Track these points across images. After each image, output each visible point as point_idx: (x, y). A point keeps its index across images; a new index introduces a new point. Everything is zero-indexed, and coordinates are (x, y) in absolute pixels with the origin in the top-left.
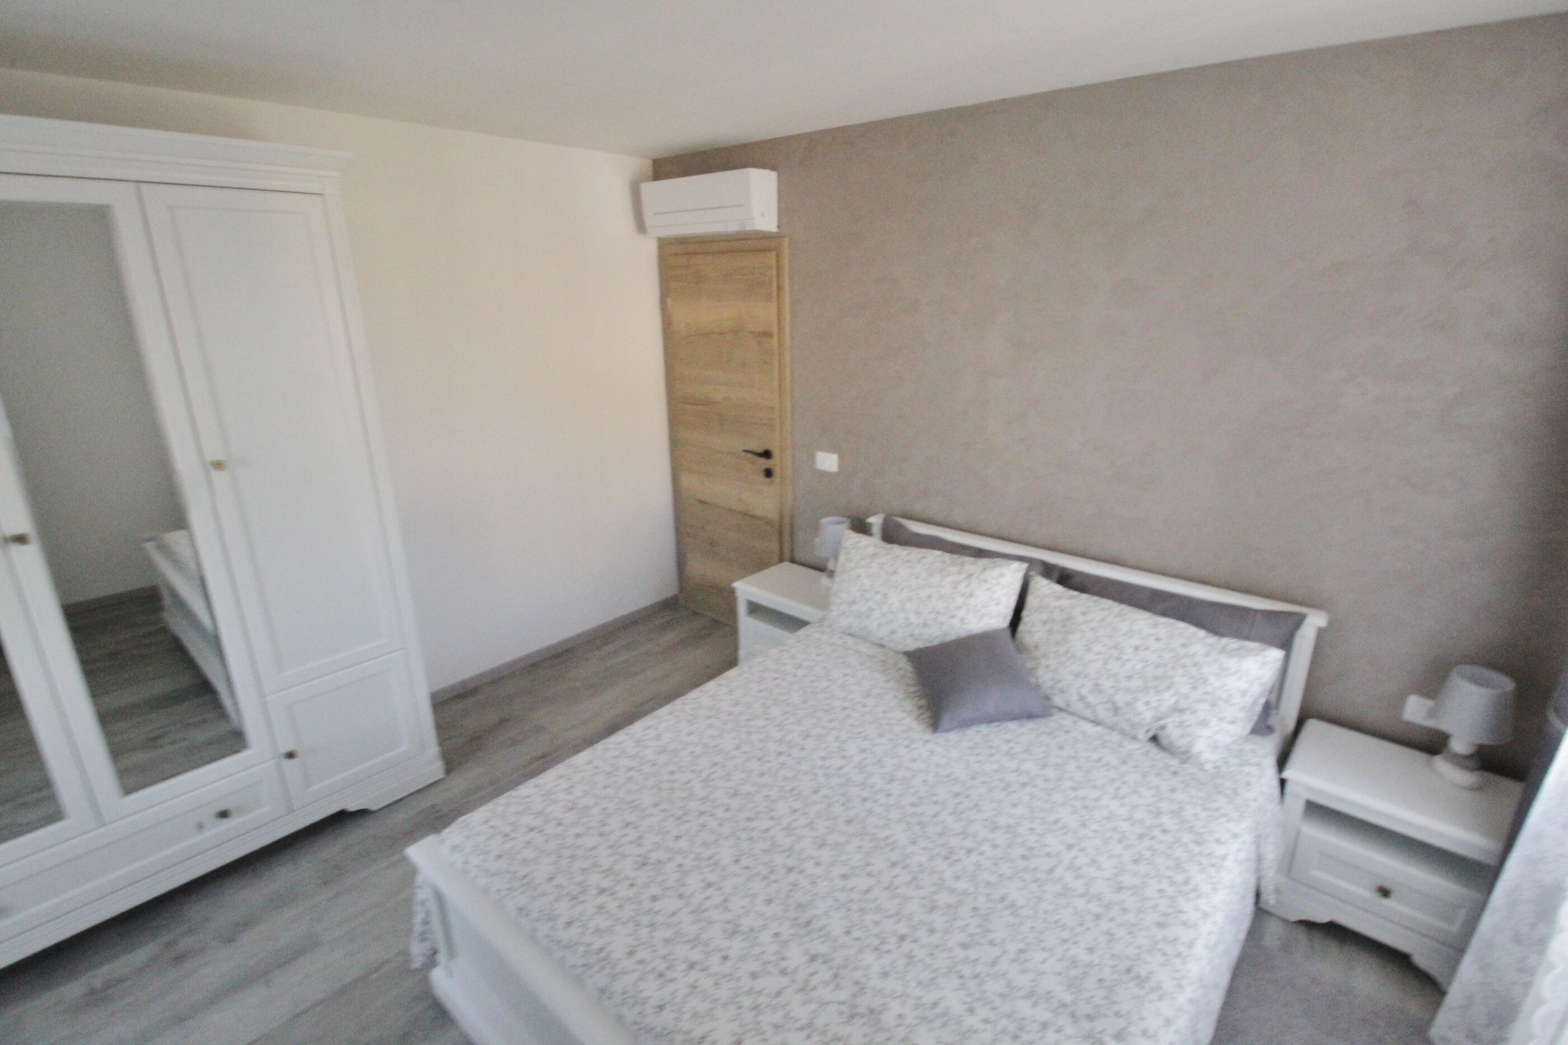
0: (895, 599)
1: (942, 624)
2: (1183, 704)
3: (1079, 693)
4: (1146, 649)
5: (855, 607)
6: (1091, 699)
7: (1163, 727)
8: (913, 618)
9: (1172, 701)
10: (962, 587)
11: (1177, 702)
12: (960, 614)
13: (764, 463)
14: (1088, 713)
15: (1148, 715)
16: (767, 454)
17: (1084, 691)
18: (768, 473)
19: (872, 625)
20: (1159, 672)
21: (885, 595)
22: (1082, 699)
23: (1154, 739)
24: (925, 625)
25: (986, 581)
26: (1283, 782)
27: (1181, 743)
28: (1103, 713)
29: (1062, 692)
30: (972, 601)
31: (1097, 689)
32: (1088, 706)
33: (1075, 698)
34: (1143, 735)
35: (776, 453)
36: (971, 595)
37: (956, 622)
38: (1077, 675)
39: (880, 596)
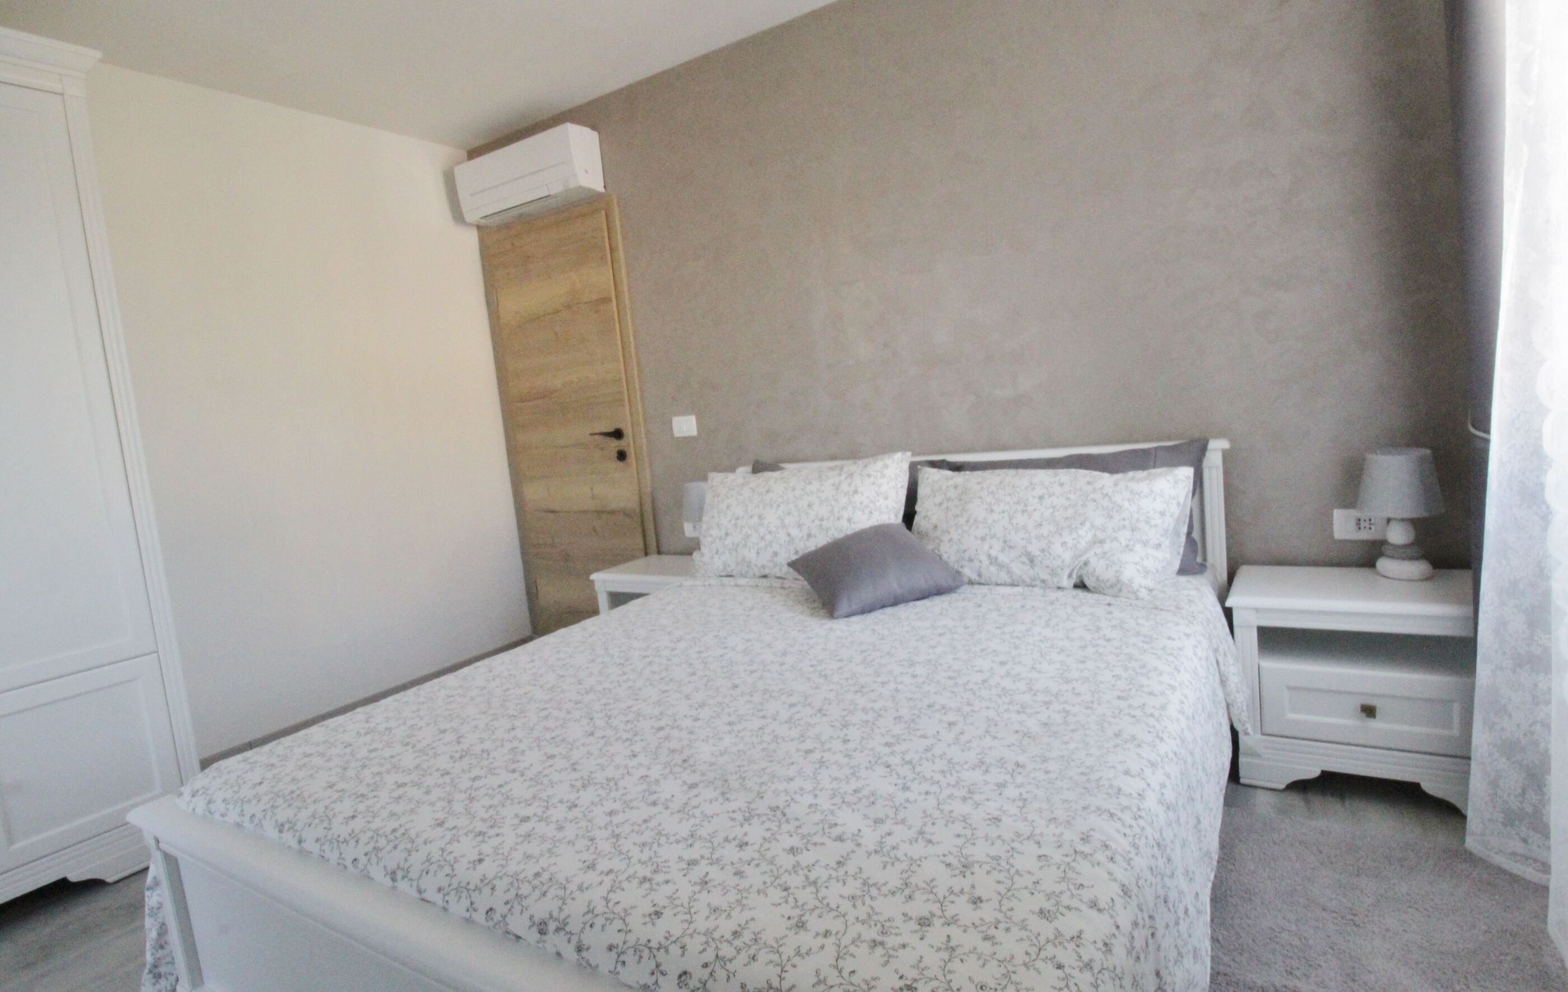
0: (772, 518)
1: (828, 529)
2: (1101, 535)
3: (989, 556)
4: (1051, 495)
5: (729, 541)
6: (1003, 558)
7: (1086, 564)
8: (794, 532)
9: (1089, 537)
10: (844, 487)
11: (1095, 535)
12: (846, 515)
13: (614, 444)
14: (1004, 576)
15: (1067, 556)
16: (618, 434)
17: (994, 553)
18: (622, 456)
19: (750, 555)
20: (1070, 512)
21: (760, 517)
22: (993, 561)
23: (1081, 585)
24: (809, 536)
25: (869, 476)
26: (1228, 613)
27: (1109, 575)
28: (1019, 569)
29: (971, 560)
30: (857, 498)
31: (1007, 545)
32: (1001, 566)
33: (986, 562)
34: (1067, 583)
35: (628, 431)
36: (856, 492)
37: (844, 523)
38: (983, 539)
39: (755, 519)
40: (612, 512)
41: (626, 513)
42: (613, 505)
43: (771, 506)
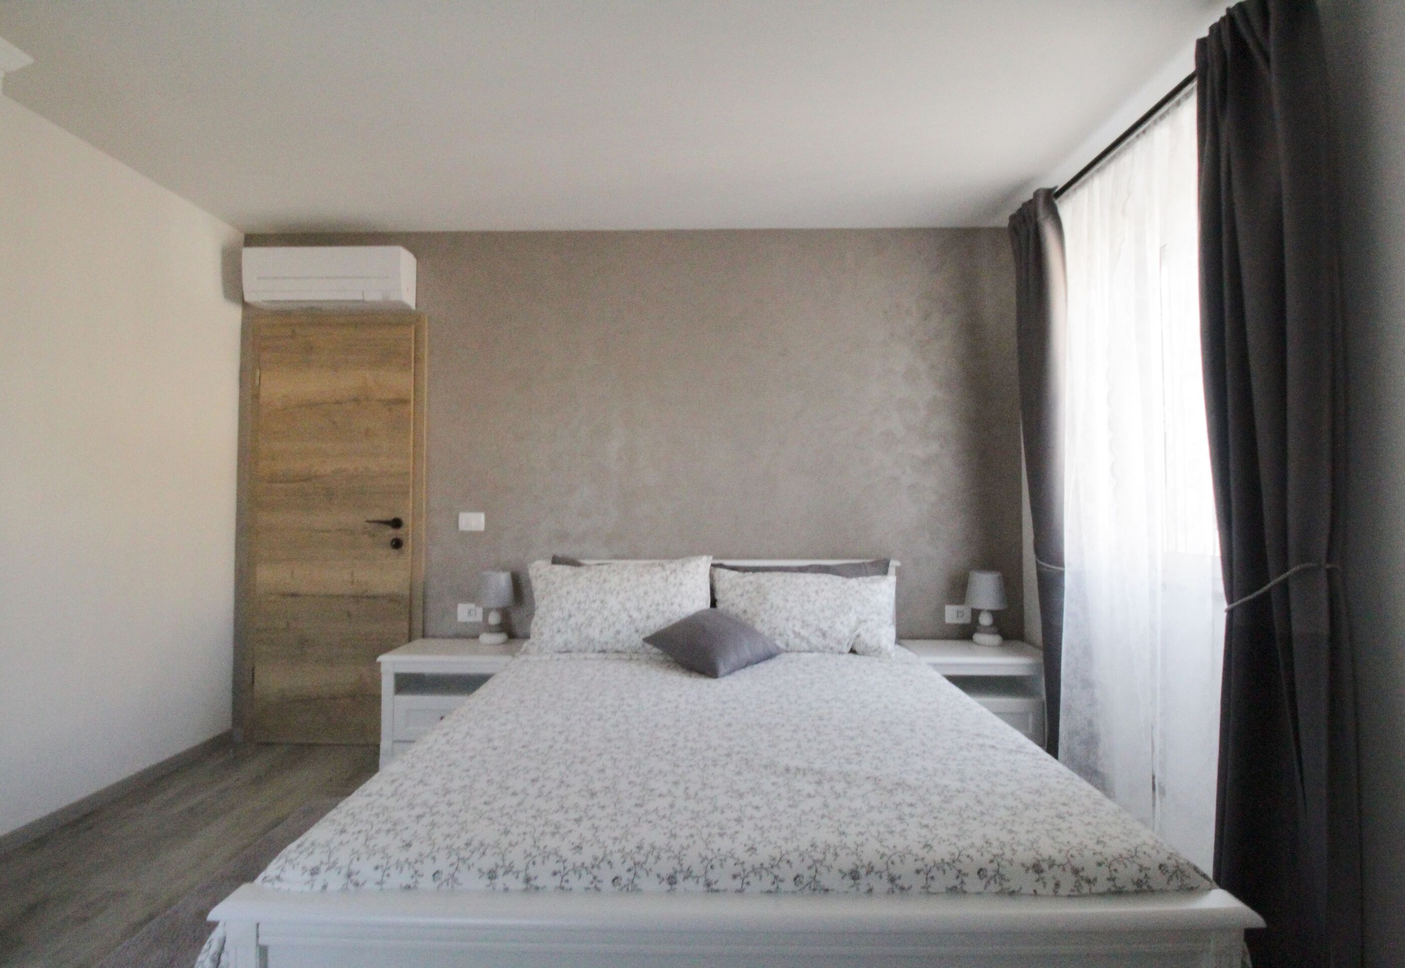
0: (613, 602)
1: (664, 612)
2: (862, 618)
3: (794, 632)
4: (823, 590)
5: (572, 621)
6: (804, 633)
7: (858, 636)
8: (635, 615)
9: (855, 618)
10: (672, 579)
11: (858, 618)
12: (677, 601)
13: (390, 533)
14: (805, 646)
15: (846, 631)
16: (397, 523)
17: (797, 629)
18: (397, 544)
19: (594, 633)
20: (838, 602)
21: (602, 602)
22: (797, 635)
23: (853, 651)
24: (648, 617)
25: (689, 572)
27: (872, 643)
28: (815, 640)
29: (780, 635)
30: (683, 589)
31: (805, 624)
32: (803, 638)
33: (792, 636)
34: (847, 649)
35: (408, 521)
36: (681, 584)
37: (676, 607)
38: (787, 619)
39: (598, 603)
40: (375, 597)
41: (393, 598)
42: (380, 590)
43: (612, 593)
